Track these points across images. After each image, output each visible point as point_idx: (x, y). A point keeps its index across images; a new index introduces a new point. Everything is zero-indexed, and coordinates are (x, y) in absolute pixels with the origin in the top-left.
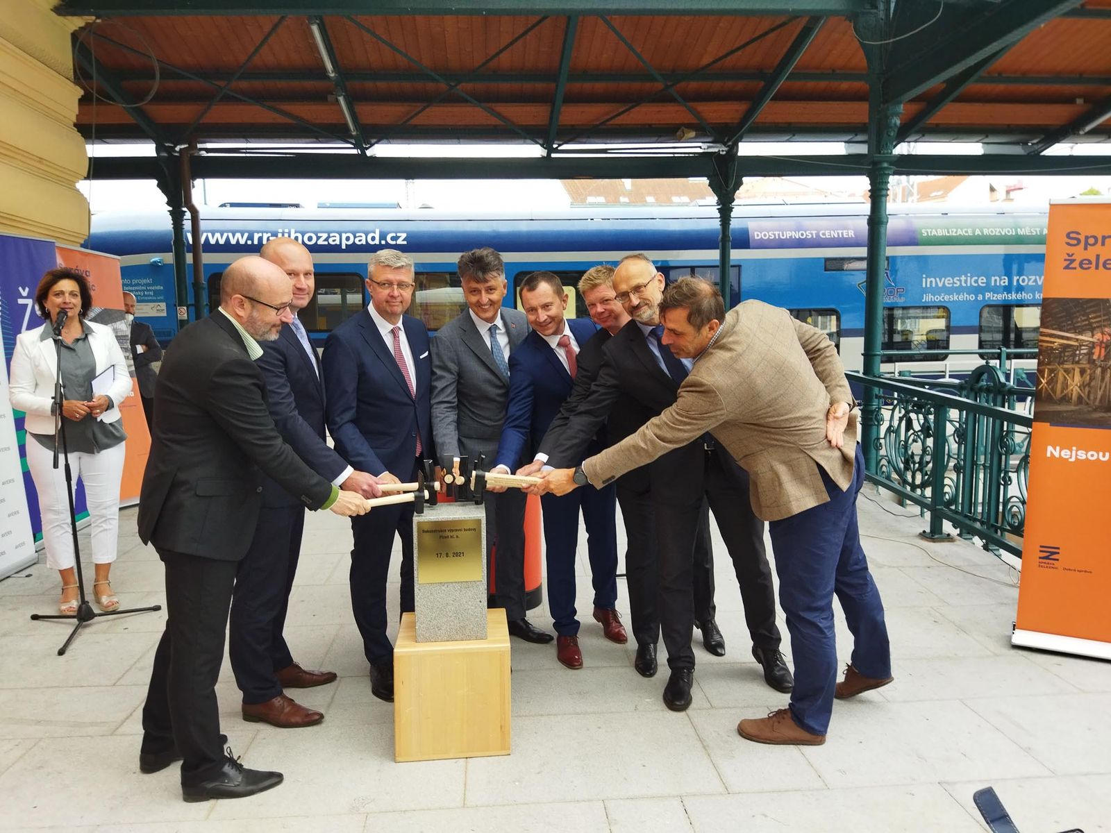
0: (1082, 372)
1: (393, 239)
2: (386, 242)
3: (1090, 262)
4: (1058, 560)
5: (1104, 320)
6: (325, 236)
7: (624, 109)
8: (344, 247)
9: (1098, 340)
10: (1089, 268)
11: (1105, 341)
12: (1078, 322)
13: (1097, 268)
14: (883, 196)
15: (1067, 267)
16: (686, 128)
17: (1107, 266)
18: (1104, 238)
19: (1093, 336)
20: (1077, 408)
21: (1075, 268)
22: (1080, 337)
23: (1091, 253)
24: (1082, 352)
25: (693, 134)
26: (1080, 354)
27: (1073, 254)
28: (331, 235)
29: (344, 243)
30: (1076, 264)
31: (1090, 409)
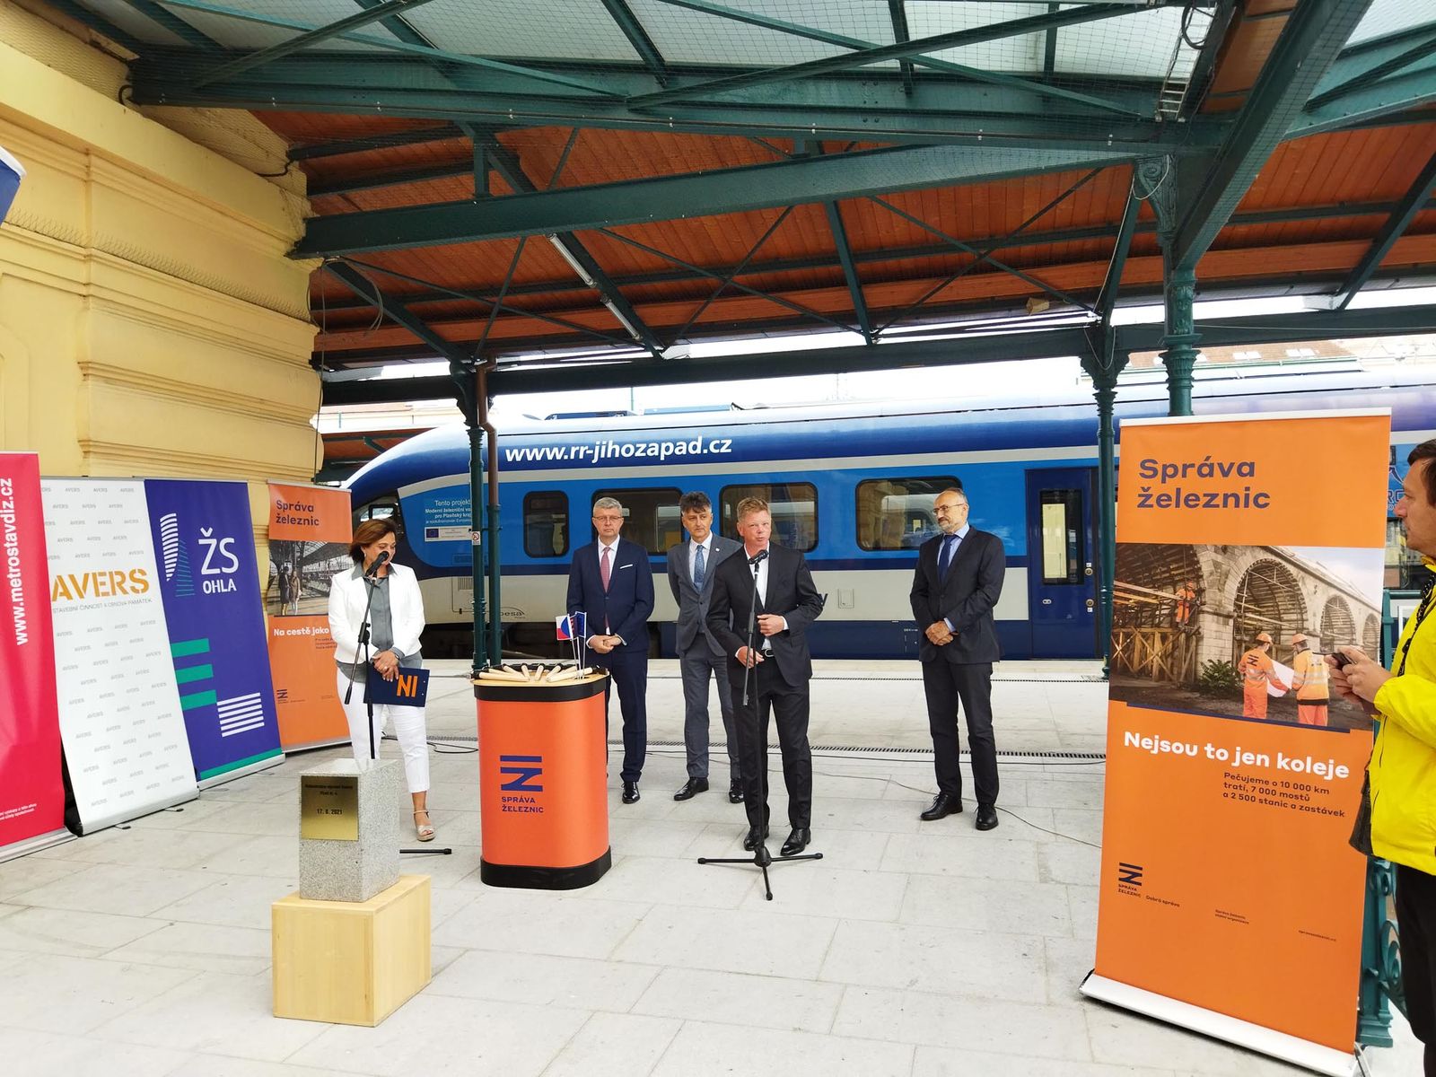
0: (1164, 638)
1: (716, 447)
2: (709, 450)
3: (1169, 498)
4: (1140, 884)
5: (1188, 572)
6: (644, 446)
7: (941, 283)
8: (662, 458)
9: (1181, 597)
10: (1168, 505)
11: (1189, 599)
12: (1157, 574)
13: (1178, 505)
14: (1185, 387)
15: (1141, 505)
16: (1033, 297)
17: (1190, 503)
18: (1185, 467)
19: (1175, 592)
20: (1159, 684)
21: (1152, 506)
22: (1159, 593)
23: (1170, 487)
24: (1163, 612)
25: (1046, 305)
26: (1160, 615)
27: (1149, 488)
28: (650, 445)
29: (663, 453)
30: (1152, 501)
31: (1173, 687)
